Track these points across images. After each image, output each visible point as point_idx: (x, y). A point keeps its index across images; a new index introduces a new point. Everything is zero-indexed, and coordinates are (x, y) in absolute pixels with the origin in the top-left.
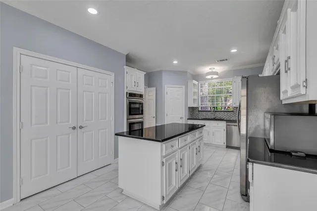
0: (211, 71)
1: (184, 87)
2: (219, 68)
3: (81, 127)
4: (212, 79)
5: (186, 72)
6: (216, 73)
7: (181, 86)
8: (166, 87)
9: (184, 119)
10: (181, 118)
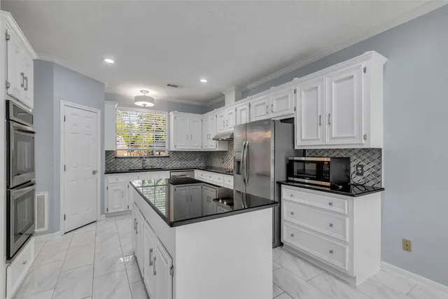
0: (142, 94)
1: (99, 112)
6: (151, 100)
7: (94, 110)
8: (62, 103)
9: (99, 175)
10: (94, 173)
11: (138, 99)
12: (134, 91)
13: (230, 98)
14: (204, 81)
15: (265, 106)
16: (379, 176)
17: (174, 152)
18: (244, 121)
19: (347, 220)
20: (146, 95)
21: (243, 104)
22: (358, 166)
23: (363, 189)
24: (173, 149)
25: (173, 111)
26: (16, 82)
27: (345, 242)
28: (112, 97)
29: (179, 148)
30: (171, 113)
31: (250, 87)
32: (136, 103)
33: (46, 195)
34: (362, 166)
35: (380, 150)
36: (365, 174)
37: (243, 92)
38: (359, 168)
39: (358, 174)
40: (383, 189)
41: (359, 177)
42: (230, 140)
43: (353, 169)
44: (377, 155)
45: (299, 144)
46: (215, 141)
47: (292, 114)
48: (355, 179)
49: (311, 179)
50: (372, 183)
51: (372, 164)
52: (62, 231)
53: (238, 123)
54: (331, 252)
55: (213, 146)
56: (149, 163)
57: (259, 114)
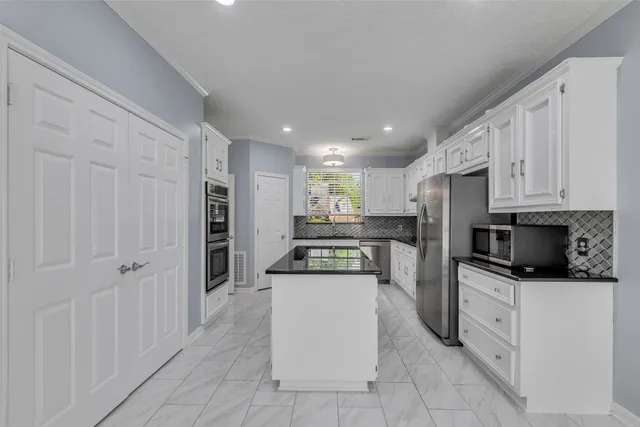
0: (331, 153)
1: (287, 177)
2: (344, 150)
3: (135, 267)
4: (333, 166)
5: (292, 149)
6: (340, 158)
7: (283, 176)
8: (256, 174)
9: (287, 239)
10: (283, 237)
11: (326, 158)
12: (323, 150)
13: (432, 145)
14: (388, 129)
15: (459, 153)
16: (610, 257)
17: (370, 218)
19: (514, 314)
20: (336, 153)
21: (441, 150)
22: (580, 240)
23: (586, 276)
24: (367, 214)
25: (367, 167)
26: (212, 166)
27: (511, 346)
28: (303, 160)
29: (375, 212)
30: (366, 170)
32: (326, 164)
33: (244, 253)
34: (585, 240)
35: (610, 214)
36: (591, 254)
38: (582, 244)
39: (581, 253)
40: (616, 280)
41: (582, 259)
43: (574, 245)
44: (607, 222)
47: (485, 162)
48: (577, 261)
50: (601, 267)
51: (600, 237)
52: (256, 288)
54: (498, 357)
57: (455, 165)
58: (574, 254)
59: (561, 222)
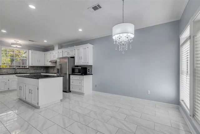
6: (20, 45)
11: (13, 44)
13: (56, 48)
14: (45, 41)
15: (67, 52)
17: (31, 67)
18: (61, 56)
20: (17, 42)
21: (60, 51)
23: (89, 74)
24: (30, 65)
25: (31, 50)
27: (82, 86)
29: (34, 65)
30: (30, 51)
31: (63, 45)
37: (61, 46)
40: (93, 74)
42: (56, 62)
43: (88, 70)
44: (92, 67)
45: (76, 64)
46: (50, 63)
47: (74, 56)
49: (77, 73)
51: (91, 69)
53: (59, 57)
54: (80, 89)
55: (49, 64)
56: (18, 71)
57: (65, 55)
58: (88, 72)
59: (86, 67)
